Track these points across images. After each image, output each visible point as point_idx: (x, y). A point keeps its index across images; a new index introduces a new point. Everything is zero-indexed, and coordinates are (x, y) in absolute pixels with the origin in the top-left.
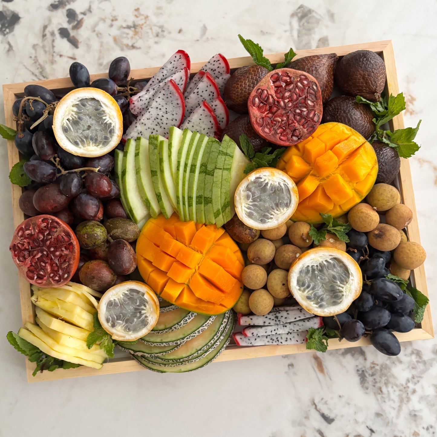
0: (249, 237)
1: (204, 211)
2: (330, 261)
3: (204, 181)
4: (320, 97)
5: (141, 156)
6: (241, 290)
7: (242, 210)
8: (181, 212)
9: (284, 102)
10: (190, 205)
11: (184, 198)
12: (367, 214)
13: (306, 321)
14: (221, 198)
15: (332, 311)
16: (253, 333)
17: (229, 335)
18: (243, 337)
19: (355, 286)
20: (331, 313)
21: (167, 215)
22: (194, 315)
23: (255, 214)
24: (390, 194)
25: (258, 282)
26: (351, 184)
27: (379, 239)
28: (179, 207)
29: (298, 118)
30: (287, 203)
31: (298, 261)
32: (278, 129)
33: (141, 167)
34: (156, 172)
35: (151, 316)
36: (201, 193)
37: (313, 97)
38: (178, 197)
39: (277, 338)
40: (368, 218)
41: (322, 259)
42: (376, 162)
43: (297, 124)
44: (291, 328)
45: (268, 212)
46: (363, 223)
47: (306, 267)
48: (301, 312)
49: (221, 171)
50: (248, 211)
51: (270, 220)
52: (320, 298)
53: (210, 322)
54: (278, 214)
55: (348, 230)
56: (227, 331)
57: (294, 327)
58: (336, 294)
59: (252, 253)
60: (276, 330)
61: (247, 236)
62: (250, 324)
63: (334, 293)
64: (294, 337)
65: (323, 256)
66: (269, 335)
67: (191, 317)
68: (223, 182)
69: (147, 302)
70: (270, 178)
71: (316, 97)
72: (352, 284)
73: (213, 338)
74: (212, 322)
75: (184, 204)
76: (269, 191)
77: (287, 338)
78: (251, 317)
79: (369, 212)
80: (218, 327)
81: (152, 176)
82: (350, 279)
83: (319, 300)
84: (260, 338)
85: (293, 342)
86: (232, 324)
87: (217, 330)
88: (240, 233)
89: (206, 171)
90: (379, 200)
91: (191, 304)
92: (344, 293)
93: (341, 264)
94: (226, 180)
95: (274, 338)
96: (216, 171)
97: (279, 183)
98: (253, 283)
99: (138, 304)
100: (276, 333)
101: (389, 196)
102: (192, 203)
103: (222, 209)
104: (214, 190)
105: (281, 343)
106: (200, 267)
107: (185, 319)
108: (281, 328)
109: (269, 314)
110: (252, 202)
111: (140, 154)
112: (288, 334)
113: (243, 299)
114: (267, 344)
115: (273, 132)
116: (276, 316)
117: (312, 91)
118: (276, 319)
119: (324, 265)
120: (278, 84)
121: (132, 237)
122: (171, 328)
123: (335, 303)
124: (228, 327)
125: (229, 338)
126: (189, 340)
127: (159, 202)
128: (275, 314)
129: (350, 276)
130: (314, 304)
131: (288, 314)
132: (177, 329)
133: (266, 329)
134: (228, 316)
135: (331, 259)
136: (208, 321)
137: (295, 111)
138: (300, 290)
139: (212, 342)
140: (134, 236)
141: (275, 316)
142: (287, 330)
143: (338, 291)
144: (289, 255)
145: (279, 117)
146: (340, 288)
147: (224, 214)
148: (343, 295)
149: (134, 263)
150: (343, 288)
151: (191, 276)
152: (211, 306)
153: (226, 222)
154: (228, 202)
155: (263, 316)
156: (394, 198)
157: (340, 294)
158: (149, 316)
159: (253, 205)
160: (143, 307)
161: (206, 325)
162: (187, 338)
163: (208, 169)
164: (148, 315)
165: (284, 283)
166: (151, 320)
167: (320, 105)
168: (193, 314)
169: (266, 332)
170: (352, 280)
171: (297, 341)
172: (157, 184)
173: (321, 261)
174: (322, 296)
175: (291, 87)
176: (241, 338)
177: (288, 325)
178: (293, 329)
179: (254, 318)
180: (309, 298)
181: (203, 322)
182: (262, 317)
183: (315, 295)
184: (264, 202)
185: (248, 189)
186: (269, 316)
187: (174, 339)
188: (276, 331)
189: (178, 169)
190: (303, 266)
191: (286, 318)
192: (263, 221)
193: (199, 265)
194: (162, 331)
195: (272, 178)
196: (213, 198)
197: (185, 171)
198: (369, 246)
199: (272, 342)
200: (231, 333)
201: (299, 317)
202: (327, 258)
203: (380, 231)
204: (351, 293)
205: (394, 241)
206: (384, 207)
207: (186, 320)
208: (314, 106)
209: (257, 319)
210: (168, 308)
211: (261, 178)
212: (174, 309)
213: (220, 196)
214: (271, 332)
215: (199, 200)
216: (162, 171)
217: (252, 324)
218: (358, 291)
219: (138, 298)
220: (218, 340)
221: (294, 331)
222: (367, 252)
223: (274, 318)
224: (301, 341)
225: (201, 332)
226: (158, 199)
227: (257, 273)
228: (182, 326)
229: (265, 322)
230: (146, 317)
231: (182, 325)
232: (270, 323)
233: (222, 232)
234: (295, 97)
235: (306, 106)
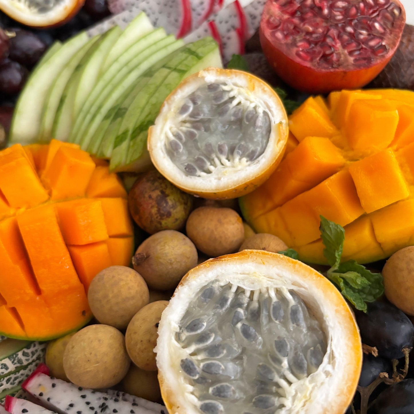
2: (289, 297)
7: (162, 132)
14: (142, 111)
16: (24, 411)
19: (327, 396)
23: (182, 150)
29: (346, 37)
30: (253, 152)
32: (300, 41)
36: (120, 102)
37: (388, 22)
41: (270, 283)
43: (339, 45)
45: (209, 155)
47: (222, 284)
49: (168, 71)
50: (173, 139)
51: (203, 174)
52: (218, 385)
54: (225, 167)
58: (264, 396)
61: (151, 201)
62: (41, 394)
65: (276, 276)
68: (160, 87)
72: (322, 384)
78: (56, 382)
82: (321, 367)
83: (211, 390)
92: (288, 403)
93: (315, 323)
96: (162, 70)
97: (255, 107)
103: (133, 132)
115: (289, 41)
116: (104, 404)
118: (100, 410)
119: (270, 298)
128: (106, 399)
129: (326, 359)
130: (192, 393)
137: (344, 28)
138: (178, 337)
141: (102, 401)
143: (274, 388)
145: (312, 25)
146: (283, 383)
147: (132, 143)
148: (282, 406)
150: (290, 383)
155: (80, 389)
157: (276, 401)
159: (187, 133)
167: (396, 35)
170: (327, 374)
173: (265, 286)
174: (224, 384)
179: (61, 386)
180: (187, 368)
182: (76, 390)
183: (208, 369)
184: (212, 133)
186: (90, 397)
190: (217, 281)
192: (190, 171)
195: (247, 93)
196: (130, 109)
197: (119, 71)
202: (285, 284)
209: (65, 391)
211: (225, 84)
213: (142, 107)
215: (109, 113)
223: (97, 406)
229: (70, 405)
234: (354, 11)
235: (370, 28)
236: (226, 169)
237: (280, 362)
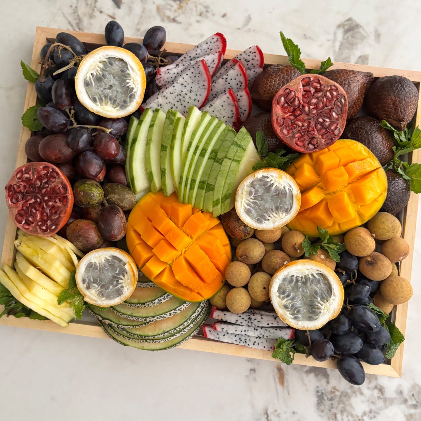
0: (242, 234)
1: (204, 198)
2: (316, 276)
3: (211, 168)
4: (346, 112)
5: (155, 129)
6: (222, 284)
7: (241, 204)
8: (181, 193)
9: (309, 108)
10: (192, 188)
11: (187, 179)
12: (364, 239)
13: (278, 329)
14: (223, 188)
15: (306, 326)
16: (222, 329)
17: (199, 325)
18: (212, 330)
19: (334, 306)
20: (304, 327)
21: (167, 193)
22: (169, 297)
23: (253, 212)
24: (392, 224)
25: (240, 279)
26: (355, 205)
27: (370, 267)
28: (180, 188)
29: (319, 126)
30: (287, 209)
31: (284, 268)
32: (297, 133)
33: (153, 139)
34: (166, 147)
35: (127, 287)
36: (206, 179)
37: (339, 110)
38: (181, 177)
39: (245, 339)
40: (364, 243)
42: (385, 190)
43: (316, 133)
44: (261, 333)
45: (267, 213)
46: (358, 246)
48: (275, 319)
49: (230, 161)
50: (248, 207)
51: (266, 222)
52: (297, 309)
53: (184, 308)
54: (276, 218)
55: (342, 250)
56: (198, 320)
57: (264, 332)
59: (241, 249)
60: (247, 331)
61: (240, 232)
62: (222, 319)
63: (312, 309)
64: (262, 342)
65: (310, 269)
66: (238, 335)
67: (166, 298)
68: (229, 173)
69: (126, 273)
70: (277, 180)
71: (342, 110)
72: (332, 303)
73: (183, 324)
74: (185, 308)
75: (186, 185)
76: (272, 193)
77: (255, 342)
78: (225, 312)
79: (366, 237)
80: (190, 314)
81: (161, 151)
82: (331, 298)
83: (295, 312)
84: (229, 335)
85: (261, 347)
86: (204, 316)
87: (188, 317)
88: (234, 228)
89: (215, 158)
90: (379, 228)
91: (169, 285)
92: (322, 311)
93: (326, 282)
94: (233, 172)
95: (243, 339)
96: (226, 160)
97: (284, 187)
98: (235, 280)
99: (117, 272)
100: (246, 334)
101: (390, 226)
102: (194, 187)
103: (222, 199)
104: (219, 178)
105: (249, 345)
106: (187, 251)
107: (160, 298)
108: (252, 331)
109: (243, 313)
110: (253, 199)
111: (155, 126)
112: (257, 338)
113: (222, 293)
114: (235, 342)
115: (291, 135)
116: (250, 318)
117: (339, 104)
118: (249, 320)
119: (309, 278)
120: (307, 88)
121: (128, 206)
122: (144, 304)
123: (310, 319)
124: (200, 317)
125: (198, 328)
126: (158, 319)
127: (162, 178)
129: (332, 295)
131: (262, 318)
132: (150, 306)
133: (237, 328)
134: (203, 306)
135: (317, 274)
136: (182, 306)
137: (317, 120)
138: (279, 297)
139: (181, 327)
140: (129, 206)
141: (248, 317)
142: (257, 334)
143: (316, 307)
144: (277, 261)
145: (301, 121)
146: (319, 305)
147: (222, 205)
148: (320, 312)
149: (123, 232)
150: (322, 305)
151: (175, 257)
152: (188, 292)
153: (222, 213)
154: (229, 194)
155: (237, 314)
156: (395, 229)
157: (318, 311)
158: (126, 286)
159: (254, 203)
160: (121, 276)
161: (179, 309)
162: (158, 318)
163: (218, 156)
164: (124, 285)
165: (265, 286)
166: (127, 291)
167: (344, 119)
168: (169, 295)
169: (236, 331)
170: (333, 299)
171: (264, 347)
172: (165, 159)
173: (307, 273)
175: (320, 94)
176: (210, 331)
177: (259, 329)
178: (263, 334)
179: (228, 314)
180: (286, 307)
181: (177, 306)
183: (293, 305)
184: (266, 202)
185: (252, 185)
186: (243, 316)
187: (144, 315)
188: (246, 333)
189: (188, 150)
190: (288, 275)
191: (259, 322)
192: (259, 221)
193: (186, 249)
194: (134, 305)
195: (279, 181)
196: (216, 186)
197: (195, 153)
198: (358, 271)
199: (240, 342)
200: (201, 323)
201: (272, 324)
202: (314, 272)
203: (373, 259)
204: (329, 312)
205: (384, 272)
206: (382, 236)
207: (161, 300)
208: (338, 119)
209: (231, 316)
210: (146, 284)
211: (268, 178)
212: (151, 286)
213: (223, 185)
214: (241, 331)
215: (202, 185)
216: (172, 148)
217: (224, 320)
218: (336, 312)
219: (119, 266)
220: (187, 326)
221: (264, 336)
222: (355, 277)
223: (247, 319)
224: (268, 348)
225: (172, 315)
226: (161, 175)
227: (242, 270)
228: (155, 305)
229: (237, 321)
230: (122, 287)
231: (156, 303)
232: (242, 323)
233: (217, 222)
234: (321, 105)
235: (330, 117)
236: (277, 219)
237: (317, 299)
